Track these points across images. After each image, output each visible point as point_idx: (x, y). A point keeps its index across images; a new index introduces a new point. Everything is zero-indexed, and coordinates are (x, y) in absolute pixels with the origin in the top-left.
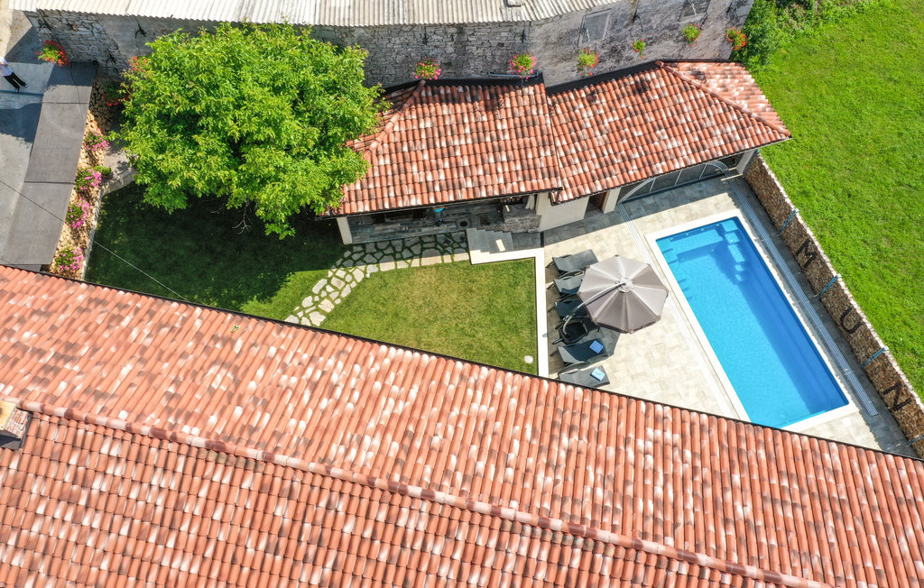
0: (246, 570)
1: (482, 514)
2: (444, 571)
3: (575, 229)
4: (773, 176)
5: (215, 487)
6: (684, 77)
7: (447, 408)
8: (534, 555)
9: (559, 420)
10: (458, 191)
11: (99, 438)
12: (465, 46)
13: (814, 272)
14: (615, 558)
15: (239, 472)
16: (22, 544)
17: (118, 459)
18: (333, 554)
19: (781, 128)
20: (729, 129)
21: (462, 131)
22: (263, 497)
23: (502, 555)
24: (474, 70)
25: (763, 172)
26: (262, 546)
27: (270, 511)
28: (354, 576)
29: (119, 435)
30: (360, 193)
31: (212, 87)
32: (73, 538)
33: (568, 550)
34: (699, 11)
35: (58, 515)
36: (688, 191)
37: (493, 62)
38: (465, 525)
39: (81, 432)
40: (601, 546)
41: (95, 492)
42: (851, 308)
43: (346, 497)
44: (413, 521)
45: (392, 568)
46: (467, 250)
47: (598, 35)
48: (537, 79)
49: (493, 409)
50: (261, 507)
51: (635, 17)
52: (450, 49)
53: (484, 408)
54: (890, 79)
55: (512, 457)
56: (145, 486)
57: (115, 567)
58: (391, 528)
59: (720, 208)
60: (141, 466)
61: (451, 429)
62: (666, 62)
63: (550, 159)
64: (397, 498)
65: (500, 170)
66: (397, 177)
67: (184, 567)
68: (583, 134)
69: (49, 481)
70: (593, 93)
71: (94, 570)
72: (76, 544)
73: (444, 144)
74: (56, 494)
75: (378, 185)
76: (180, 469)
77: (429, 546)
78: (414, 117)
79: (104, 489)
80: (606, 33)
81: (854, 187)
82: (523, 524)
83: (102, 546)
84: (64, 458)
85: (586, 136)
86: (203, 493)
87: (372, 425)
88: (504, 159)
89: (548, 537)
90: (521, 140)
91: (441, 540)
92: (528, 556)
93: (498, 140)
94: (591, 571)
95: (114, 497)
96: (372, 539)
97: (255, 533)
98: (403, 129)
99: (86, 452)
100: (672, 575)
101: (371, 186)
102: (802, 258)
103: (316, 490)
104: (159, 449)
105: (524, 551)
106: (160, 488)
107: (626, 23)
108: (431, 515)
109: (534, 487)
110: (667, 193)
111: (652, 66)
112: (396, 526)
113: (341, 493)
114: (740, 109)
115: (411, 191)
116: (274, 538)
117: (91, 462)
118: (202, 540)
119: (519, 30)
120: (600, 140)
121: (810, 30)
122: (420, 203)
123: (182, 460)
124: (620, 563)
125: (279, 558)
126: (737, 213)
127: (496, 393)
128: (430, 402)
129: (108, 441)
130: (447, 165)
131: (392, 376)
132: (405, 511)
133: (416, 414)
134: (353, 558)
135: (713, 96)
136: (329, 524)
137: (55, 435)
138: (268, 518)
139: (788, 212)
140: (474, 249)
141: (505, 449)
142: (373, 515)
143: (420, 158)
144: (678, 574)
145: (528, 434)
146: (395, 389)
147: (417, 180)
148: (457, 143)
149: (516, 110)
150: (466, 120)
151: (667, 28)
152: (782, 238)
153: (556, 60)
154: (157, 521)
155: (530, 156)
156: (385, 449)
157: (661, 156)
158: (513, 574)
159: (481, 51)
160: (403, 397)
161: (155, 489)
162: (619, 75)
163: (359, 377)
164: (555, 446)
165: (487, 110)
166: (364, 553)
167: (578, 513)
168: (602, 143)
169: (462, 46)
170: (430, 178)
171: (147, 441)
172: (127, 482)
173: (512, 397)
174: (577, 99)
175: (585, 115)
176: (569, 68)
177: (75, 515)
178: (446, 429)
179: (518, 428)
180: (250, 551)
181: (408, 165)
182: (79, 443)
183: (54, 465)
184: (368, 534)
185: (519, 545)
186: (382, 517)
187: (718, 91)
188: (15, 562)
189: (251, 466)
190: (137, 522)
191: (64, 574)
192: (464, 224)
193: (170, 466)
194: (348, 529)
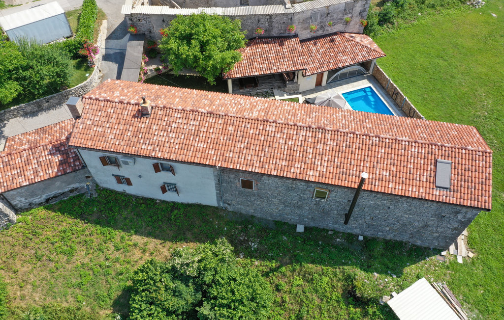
0: (221, 145)
1: (291, 125)
2: (281, 141)
3: (312, 91)
4: (381, 70)
5: (210, 123)
6: (346, 37)
7: (277, 108)
8: (308, 135)
10: (271, 70)
11: (173, 112)
12: (272, 23)
13: (398, 100)
14: (331, 134)
15: (217, 119)
16: (151, 143)
17: (180, 118)
18: (247, 139)
19: (382, 53)
20: (364, 53)
21: (271, 52)
22: (225, 125)
23: (298, 136)
24: (275, 33)
25: (378, 69)
26: (225, 138)
27: (227, 129)
28: (254, 144)
29: (180, 111)
30: (237, 71)
31: (197, 26)
32: (167, 140)
33: (317, 133)
34: (350, 13)
35: (162, 134)
36: (352, 79)
37: (281, 29)
38: (286, 129)
39: (168, 111)
40: (327, 131)
41: (173, 127)
42: (411, 107)
43: (250, 123)
44: (271, 129)
45: (265, 142)
46: (274, 96)
47: (316, 20)
48: (296, 36)
50: (224, 128)
51: (328, 14)
52: (267, 25)
53: (289, 108)
54: (426, 47)
55: (299, 116)
56: (189, 125)
57: (180, 147)
58: (264, 131)
59: (364, 84)
60: (187, 119)
61: (279, 111)
62: (341, 32)
63: (302, 60)
64: (266, 123)
65: (285, 63)
66: (250, 67)
67: (202, 146)
68: (312, 55)
69: (158, 125)
70: (315, 42)
71: (174, 149)
72: (168, 142)
73: (265, 56)
74: (161, 129)
75: (244, 69)
76: (199, 119)
77: (276, 135)
78: (255, 48)
79: (176, 126)
80: (319, 20)
81: (413, 79)
82: (303, 127)
83: (176, 142)
84: (163, 119)
85: (314, 55)
86: (207, 125)
87: (255, 110)
88: (286, 60)
89: (311, 130)
90: (292, 55)
91: (279, 133)
92: (306, 136)
93: (284, 55)
94: (325, 139)
95: (179, 129)
96: (259, 134)
97: (223, 135)
98: (251, 52)
99: (169, 117)
100: (348, 137)
101: (241, 69)
102: (394, 97)
103: (241, 122)
104: (192, 114)
105: (304, 134)
106: (193, 125)
107: (325, 16)
108: (276, 127)
110: (344, 80)
111: (335, 34)
112: (266, 130)
113: (249, 123)
114: (367, 47)
115: (255, 70)
116: (229, 136)
117: (172, 119)
118: (207, 138)
119: (290, 17)
120: (319, 57)
121: (394, 31)
122: (258, 74)
123: (200, 117)
124: (333, 135)
125: (231, 141)
126: (371, 85)
128: (271, 107)
129: (177, 113)
130: (267, 62)
131: (259, 102)
132: (268, 126)
133: (268, 108)
134: (253, 140)
135: (357, 43)
136: (245, 131)
137: (160, 112)
138: (227, 131)
139: (388, 81)
140: (276, 95)
141: (296, 115)
142: (259, 128)
143: (257, 60)
144: (350, 137)
145: (303, 112)
146: (261, 104)
147: (257, 67)
148: (270, 55)
149: (289, 46)
150: (273, 49)
151: (339, 19)
152: (387, 92)
153: (302, 29)
154: (193, 134)
155: (295, 59)
157: (340, 61)
158: (302, 141)
159: (277, 25)
160: (263, 106)
161: (191, 125)
162: (324, 36)
163: (249, 102)
164: (311, 115)
165: (279, 46)
166: (256, 138)
168: (320, 57)
169: (271, 23)
170: (261, 66)
171: (188, 112)
172: (183, 124)
174: (310, 45)
175: (313, 49)
176: (307, 33)
177: (167, 134)
179: (299, 111)
180: (222, 140)
181: (253, 63)
182: (167, 114)
183: (160, 121)
184: (257, 133)
185: (303, 133)
186: (261, 128)
187: (359, 41)
188: (149, 148)
189: (221, 117)
190: (186, 135)
191: (164, 151)
192: (272, 88)
193: (196, 119)
194: (251, 132)
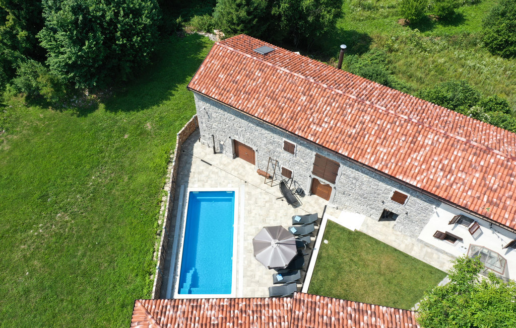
7: (396, 152)
9: (353, 140)
10: (357, 307)
49: (378, 148)
53: (381, 149)
55: (376, 128)
61: (397, 142)
63: (297, 310)
65: (329, 313)
66: (394, 326)
75: (406, 324)
87: (428, 148)
109: (372, 116)
114: (156, 323)
115: (386, 315)
120: (256, 326)
122: (381, 307)
127: (375, 156)
128: (403, 156)
130: (362, 324)
131: (417, 171)
133: (409, 151)
141: (378, 131)
145: (367, 136)
146: (416, 164)
147: (382, 321)
155: (309, 315)
156: (423, 138)
160: (413, 160)
163: (431, 172)
164: (358, 130)
167: (359, 106)
168: (255, 324)
173: (369, 153)
178: (399, 143)
179: (370, 139)
